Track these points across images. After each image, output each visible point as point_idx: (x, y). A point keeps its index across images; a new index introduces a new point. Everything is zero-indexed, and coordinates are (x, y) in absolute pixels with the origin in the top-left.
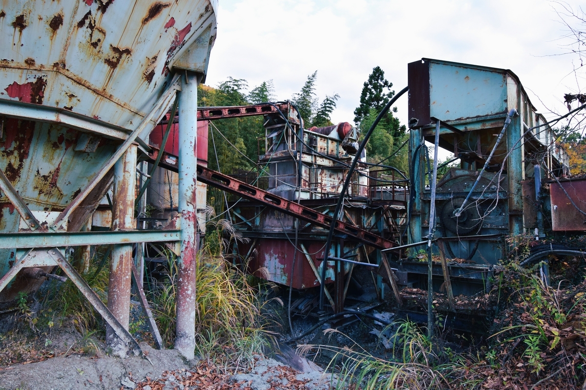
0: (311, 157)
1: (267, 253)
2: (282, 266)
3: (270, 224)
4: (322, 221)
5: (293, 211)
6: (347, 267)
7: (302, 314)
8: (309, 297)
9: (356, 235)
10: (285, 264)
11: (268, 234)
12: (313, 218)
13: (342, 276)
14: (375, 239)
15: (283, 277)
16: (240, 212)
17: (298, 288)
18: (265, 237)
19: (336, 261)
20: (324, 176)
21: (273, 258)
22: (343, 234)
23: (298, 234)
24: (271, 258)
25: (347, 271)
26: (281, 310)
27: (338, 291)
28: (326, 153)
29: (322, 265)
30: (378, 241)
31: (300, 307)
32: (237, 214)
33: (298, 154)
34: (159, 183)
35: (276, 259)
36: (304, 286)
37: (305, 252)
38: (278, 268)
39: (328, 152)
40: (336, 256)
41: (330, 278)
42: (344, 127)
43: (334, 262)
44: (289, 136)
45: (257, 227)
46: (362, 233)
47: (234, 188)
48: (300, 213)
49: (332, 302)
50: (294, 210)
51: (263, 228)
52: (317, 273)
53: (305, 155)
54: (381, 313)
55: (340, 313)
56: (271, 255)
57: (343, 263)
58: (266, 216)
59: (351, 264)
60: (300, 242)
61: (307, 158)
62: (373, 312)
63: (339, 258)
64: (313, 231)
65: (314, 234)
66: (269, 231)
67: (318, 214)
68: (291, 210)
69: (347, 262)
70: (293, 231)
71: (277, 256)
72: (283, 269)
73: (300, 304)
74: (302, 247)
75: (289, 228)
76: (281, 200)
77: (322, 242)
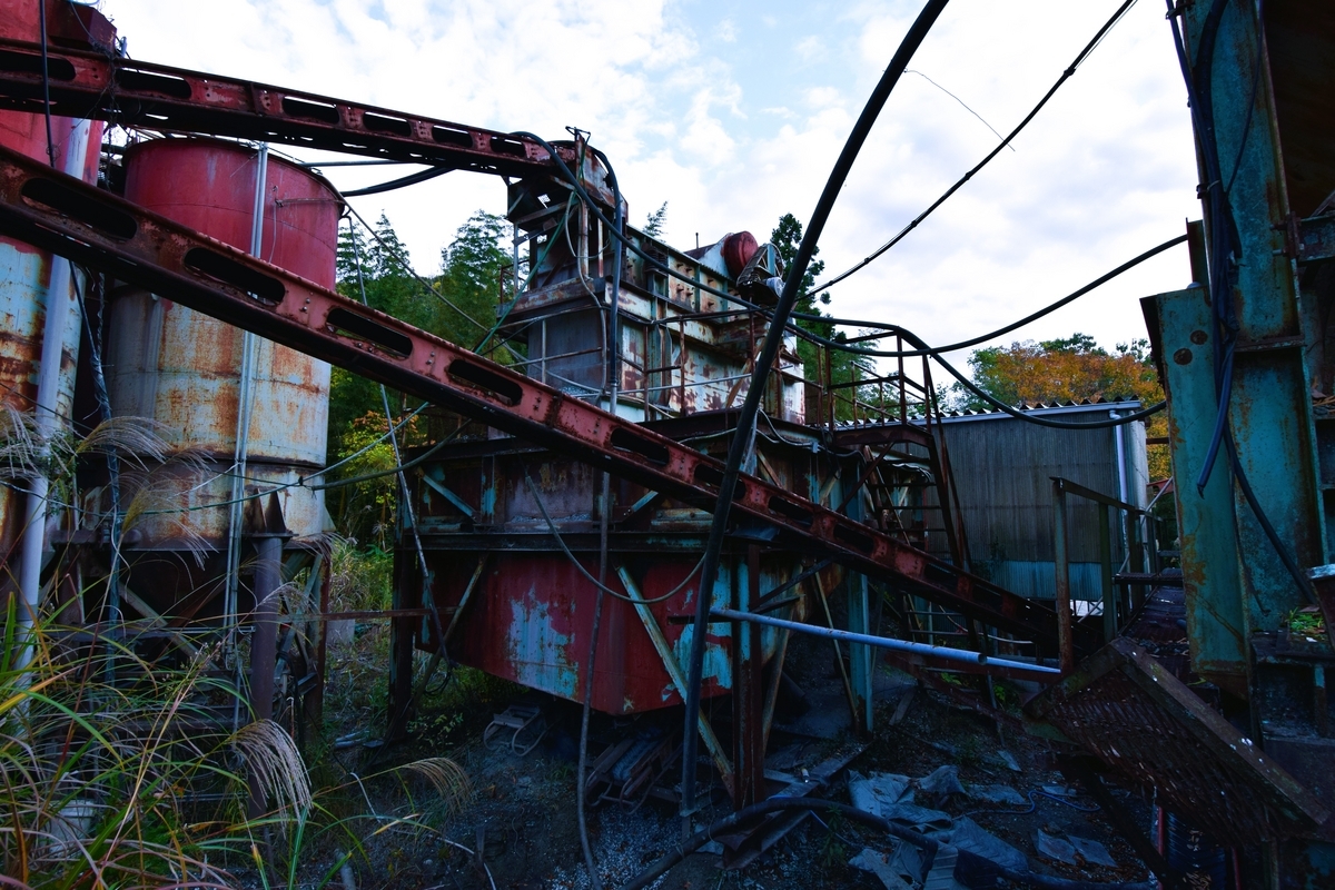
0: (648, 304)
1: (518, 598)
2: (563, 640)
3: (526, 508)
4: (686, 473)
5: (576, 434)
6: (770, 639)
7: (624, 798)
8: (648, 736)
9: (806, 528)
10: (569, 634)
11: (519, 539)
12: (652, 465)
13: (754, 672)
14: (868, 547)
15: (566, 675)
16: (442, 477)
17: (612, 712)
18: (511, 548)
19: (736, 624)
20: (690, 371)
21: (535, 614)
22: (763, 524)
23: (609, 536)
24: (528, 613)
25: (768, 652)
26: (560, 778)
27: (743, 725)
28: (693, 307)
29: (688, 633)
30: (880, 549)
31: (617, 772)
32: (432, 484)
33: (608, 286)
34: (142, 370)
35: (543, 616)
36: (628, 704)
37: (633, 594)
38: (550, 645)
39: (697, 304)
40: (735, 604)
41: (714, 679)
42: (741, 243)
43: (729, 624)
44: (582, 235)
45: (486, 517)
46: (827, 522)
47: (304, 318)
48: (602, 441)
49: (722, 763)
50: (578, 429)
51: (506, 520)
52: (674, 660)
53: (629, 296)
54: (868, 777)
55: (754, 808)
56: (528, 605)
57: (757, 629)
58: (515, 485)
59: (780, 628)
60: (615, 560)
61: (639, 307)
62: (849, 777)
63: (744, 612)
64: (655, 523)
65: (659, 533)
66: (522, 530)
67: (672, 450)
68: (565, 428)
69: (767, 624)
70: (594, 526)
71: (547, 605)
72: (566, 648)
73: (619, 760)
74: (624, 576)
75: (584, 518)
76: (522, 385)
77: (686, 559)
